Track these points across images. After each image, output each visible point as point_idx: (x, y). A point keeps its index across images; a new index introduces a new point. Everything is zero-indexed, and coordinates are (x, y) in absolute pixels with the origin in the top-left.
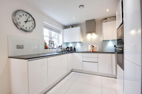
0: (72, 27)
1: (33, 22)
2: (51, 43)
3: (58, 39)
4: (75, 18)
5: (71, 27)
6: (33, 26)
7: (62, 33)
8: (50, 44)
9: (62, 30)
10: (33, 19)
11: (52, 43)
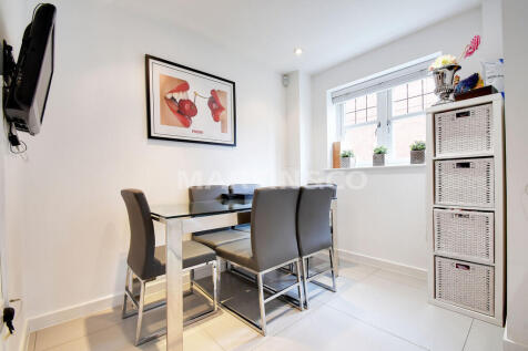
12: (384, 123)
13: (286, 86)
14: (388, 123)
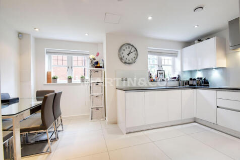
0: (200, 40)
1: (135, 52)
2: (160, 73)
3: (173, 66)
4: (198, 26)
5: (196, 41)
6: (135, 56)
7: (179, 55)
8: (159, 75)
9: (179, 51)
10: (136, 49)
11: (162, 73)
12: (70, 67)
13: (20, 39)
14: (72, 68)
